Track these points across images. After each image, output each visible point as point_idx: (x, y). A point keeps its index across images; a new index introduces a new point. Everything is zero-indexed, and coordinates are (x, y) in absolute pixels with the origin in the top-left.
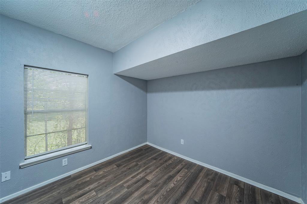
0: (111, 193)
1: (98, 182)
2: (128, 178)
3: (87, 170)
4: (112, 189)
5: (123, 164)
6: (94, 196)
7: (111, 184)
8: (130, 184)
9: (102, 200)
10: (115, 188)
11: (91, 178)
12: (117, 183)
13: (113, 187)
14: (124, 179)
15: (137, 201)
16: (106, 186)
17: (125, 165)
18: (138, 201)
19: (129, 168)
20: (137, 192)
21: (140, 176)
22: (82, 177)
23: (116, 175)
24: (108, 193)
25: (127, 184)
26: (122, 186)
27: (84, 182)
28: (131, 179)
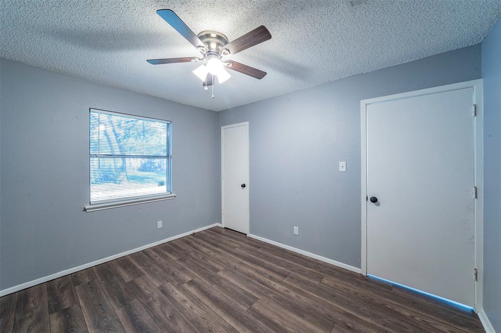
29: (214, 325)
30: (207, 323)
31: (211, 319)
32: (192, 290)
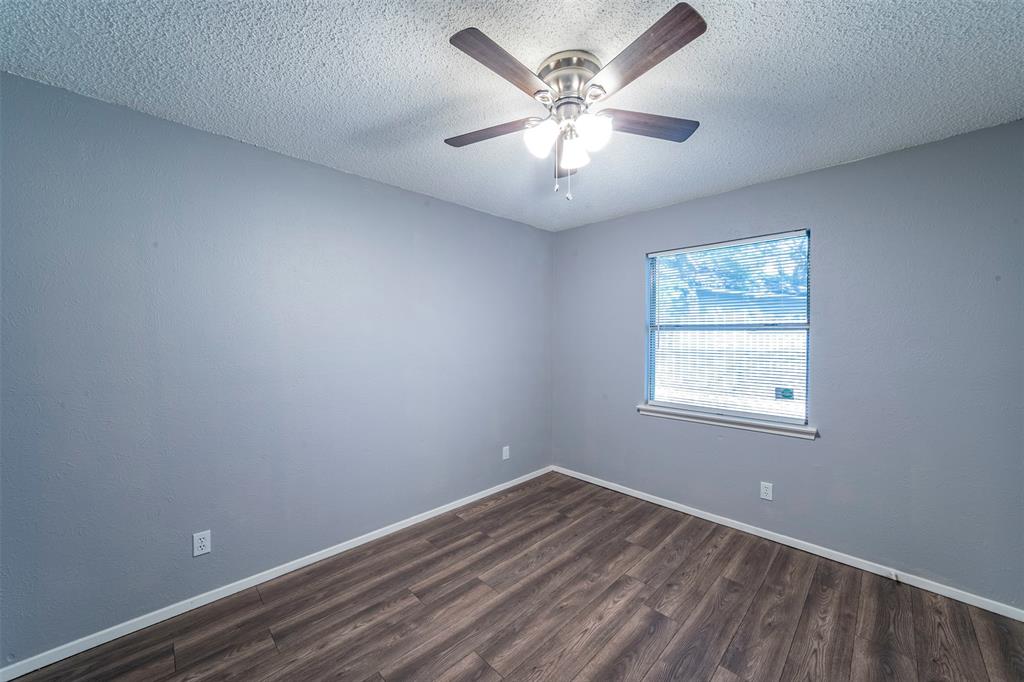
29: (546, 674)
30: (552, 663)
31: (560, 668)
32: (636, 622)
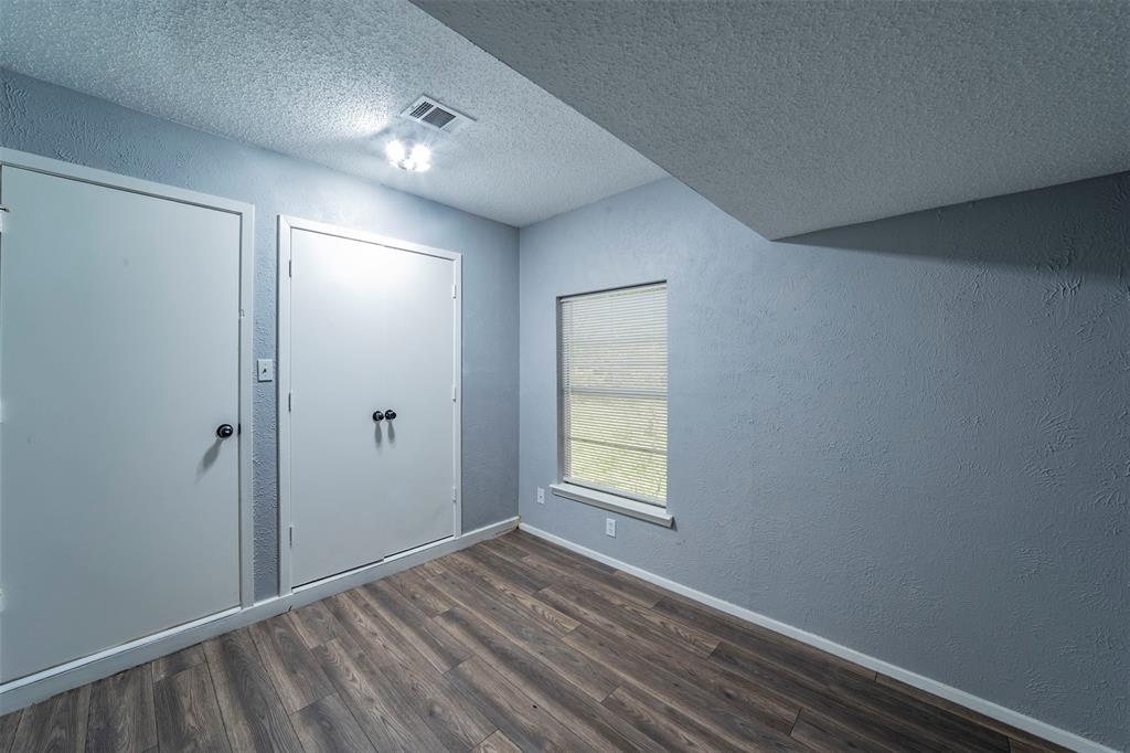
0: (577, 661)
1: (610, 623)
2: (660, 698)
3: (653, 588)
4: (596, 659)
5: (742, 668)
6: (563, 630)
7: (613, 655)
8: (629, 709)
9: (549, 647)
10: (601, 666)
11: (623, 606)
12: (623, 668)
13: (602, 663)
14: (653, 685)
15: (557, 735)
16: (601, 645)
17: (746, 677)
18: (554, 741)
19: (728, 696)
20: (594, 733)
21: (691, 744)
22: (620, 589)
23: (666, 659)
24: (578, 656)
25: (627, 698)
26: (611, 683)
27: (605, 600)
28: (665, 711)
